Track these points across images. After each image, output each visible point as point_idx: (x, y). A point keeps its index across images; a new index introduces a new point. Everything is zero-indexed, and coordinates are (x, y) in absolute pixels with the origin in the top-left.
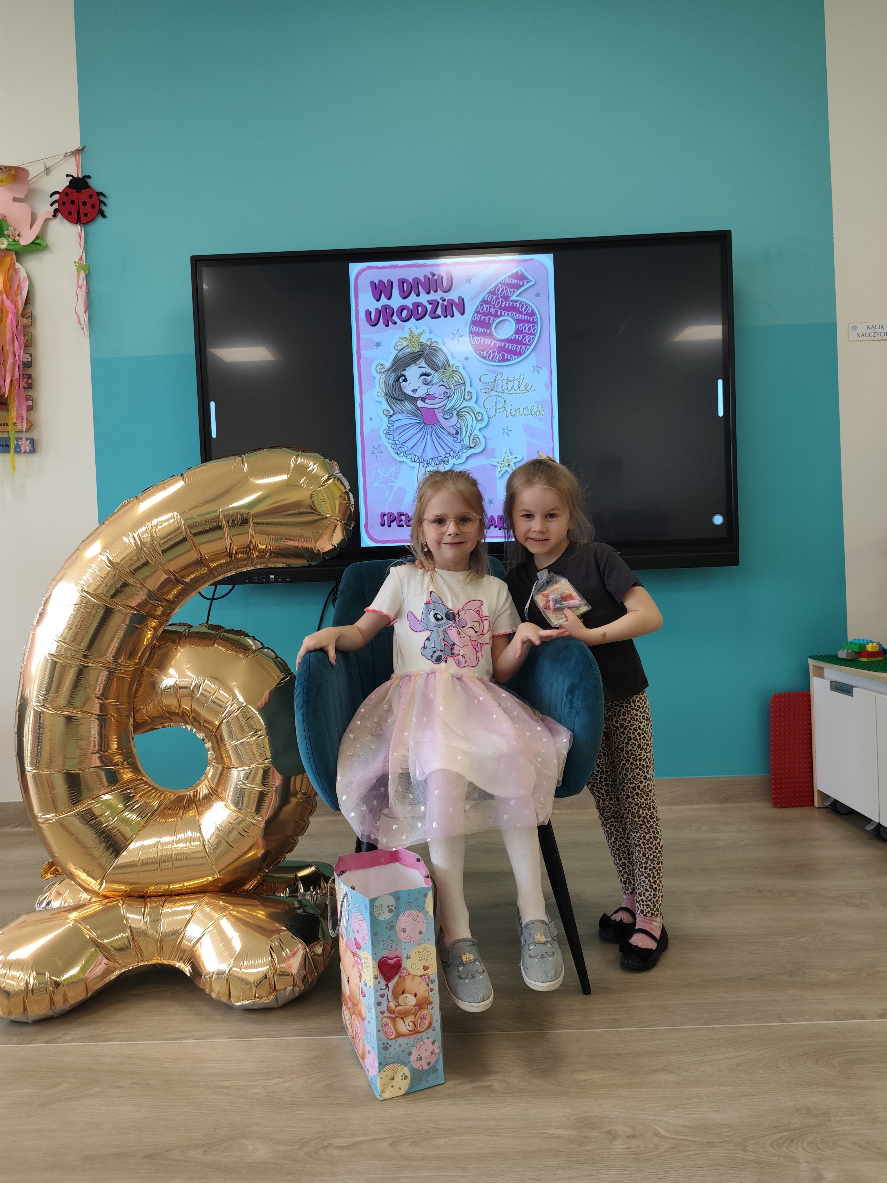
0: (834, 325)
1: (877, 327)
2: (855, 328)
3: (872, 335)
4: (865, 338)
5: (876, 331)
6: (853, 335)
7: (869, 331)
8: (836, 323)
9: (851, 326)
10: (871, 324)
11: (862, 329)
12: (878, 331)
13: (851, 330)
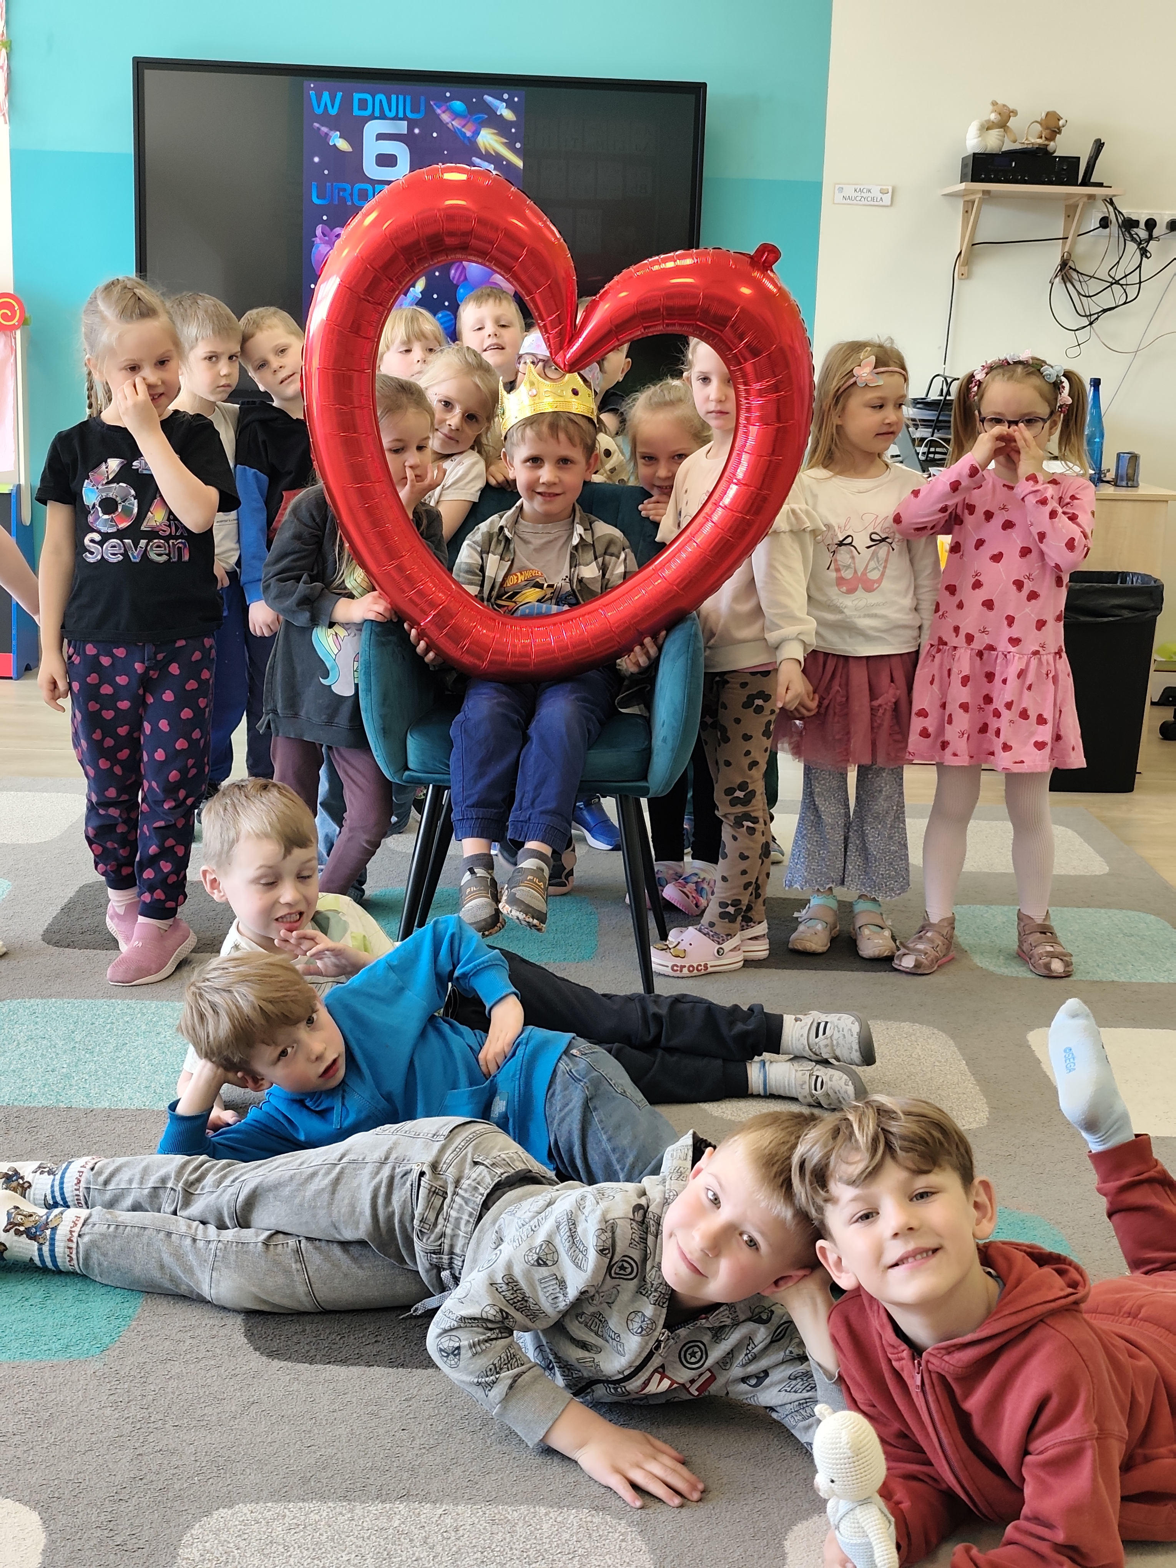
0: (820, 184)
1: (865, 191)
2: (841, 190)
3: (858, 199)
4: (851, 202)
5: (863, 194)
6: (839, 198)
7: (856, 194)
8: (822, 183)
9: (837, 187)
10: (858, 187)
11: (849, 191)
12: (864, 195)
13: (837, 191)
